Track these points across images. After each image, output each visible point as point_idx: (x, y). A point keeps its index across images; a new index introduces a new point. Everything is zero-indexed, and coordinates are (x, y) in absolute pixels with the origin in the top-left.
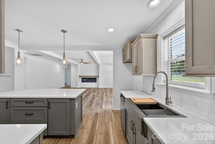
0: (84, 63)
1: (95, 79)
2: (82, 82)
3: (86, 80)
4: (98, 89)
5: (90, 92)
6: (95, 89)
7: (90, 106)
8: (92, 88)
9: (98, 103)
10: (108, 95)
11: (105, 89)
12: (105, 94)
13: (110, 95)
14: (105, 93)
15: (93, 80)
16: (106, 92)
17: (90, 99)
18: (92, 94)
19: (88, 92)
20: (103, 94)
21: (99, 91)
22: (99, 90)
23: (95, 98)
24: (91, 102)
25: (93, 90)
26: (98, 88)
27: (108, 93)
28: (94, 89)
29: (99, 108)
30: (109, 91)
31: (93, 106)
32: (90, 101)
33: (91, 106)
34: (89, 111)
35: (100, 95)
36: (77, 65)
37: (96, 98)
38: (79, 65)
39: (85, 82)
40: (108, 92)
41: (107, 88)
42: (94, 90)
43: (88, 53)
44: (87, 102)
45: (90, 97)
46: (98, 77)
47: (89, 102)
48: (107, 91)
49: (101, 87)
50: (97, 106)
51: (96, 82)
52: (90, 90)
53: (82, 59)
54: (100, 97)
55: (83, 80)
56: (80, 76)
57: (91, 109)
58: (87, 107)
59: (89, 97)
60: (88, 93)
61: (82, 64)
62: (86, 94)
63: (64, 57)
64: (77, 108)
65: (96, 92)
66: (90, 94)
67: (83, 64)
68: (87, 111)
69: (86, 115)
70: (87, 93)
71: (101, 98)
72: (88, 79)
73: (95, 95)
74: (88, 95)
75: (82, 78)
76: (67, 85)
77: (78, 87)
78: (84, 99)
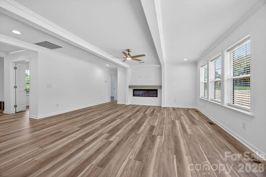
1: (156, 92)
2: (134, 95)
3: (141, 92)
5: (145, 116)
6: (154, 110)
8: (149, 107)
10: (188, 130)
11: (174, 109)
12: (178, 123)
13: (193, 128)
14: (177, 121)
15: (152, 92)
16: (179, 118)
18: (149, 122)
19: (142, 114)
21: (162, 113)
22: (162, 111)
23: (154, 138)
25: (151, 111)
26: (160, 107)
28: (152, 110)
37: (158, 139)
38: (129, 69)
42: (153, 112)
44: (130, 160)
45: (142, 133)
46: (161, 87)
48: (181, 116)
49: (166, 105)
51: (157, 97)
52: (146, 111)
53: (128, 51)
56: (130, 87)
59: (139, 132)
60: (141, 118)
62: (135, 122)
65: (156, 115)
66: (143, 122)
67: (130, 58)
70: (139, 118)
71: (173, 143)
73: (156, 125)
74: (139, 125)
75: (133, 89)
76: (115, 100)
77: (127, 104)
78: (127, 138)
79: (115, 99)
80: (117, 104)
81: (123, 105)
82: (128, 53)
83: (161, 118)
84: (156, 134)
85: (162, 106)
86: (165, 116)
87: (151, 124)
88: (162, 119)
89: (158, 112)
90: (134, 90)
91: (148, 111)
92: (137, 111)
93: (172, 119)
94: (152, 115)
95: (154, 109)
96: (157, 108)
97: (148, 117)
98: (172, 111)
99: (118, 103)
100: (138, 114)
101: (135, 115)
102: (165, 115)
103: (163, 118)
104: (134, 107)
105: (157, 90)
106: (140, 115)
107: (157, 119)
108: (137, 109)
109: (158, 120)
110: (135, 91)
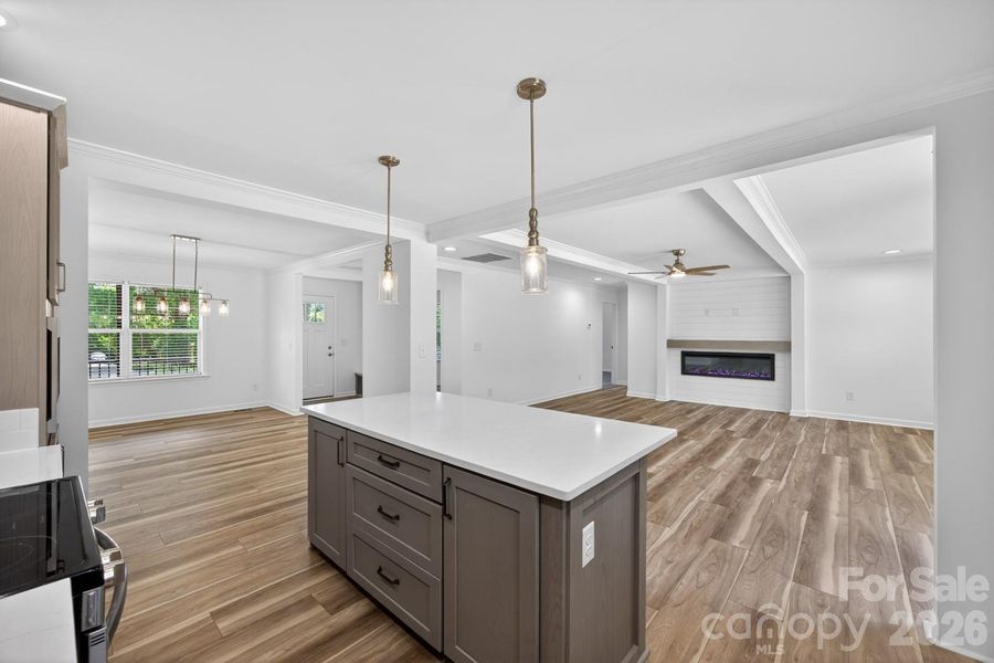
0: (688, 272)
1: (768, 361)
2: (685, 371)
3: (708, 362)
4: (785, 423)
6: (761, 422)
7: (714, 536)
8: (742, 411)
9: (781, 529)
10: (871, 482)
11: (842, 425)
12: (840, 464)
13: (893, 482)
14: (839, 459)
15: (756, 364)
16: (852, 452)
17: (718, 485)
18: (741, 449)
19: (716, 431)
20: (825, 462)
21: (789, 434)
22: (790, 428)
23: (754, 483)
24: (728, 507)
25: (748, 425)
26: (785, 416)
27: (866, 464)
28: (753, 421)
29: (786, 576)
30: (882, 454)
31: (736, 543)
32: (722, 498)
33: (721, 532)
34: (704, 576)
35: (799, 465)
36: (654, 287)
37: (767, 486)
38: (668, 287)
39: (703, 373)
40: (866, 453)
41: (863, 427)
42: (755, 428)
43: (703, 198)
44: (701, 502)
45: (722, 468)
46: (787, 346)
47: (714, 502)
48: (865, 446)
49: (807, 413)
50: (769, 550)
51: (772, 378)
52: (731, 422)
53: (677, 253)
54: (798, 486)
55: (690, 361)
56: (671, 344)
57: (721, 559)
58: (695, 538)
59: (715, 466)
60: (717, 440)
61: (679, 275)
62: (700, 446)
63: (530, 234)
64: (586, 560)
65: (765, 437)
66: (723, 450)
67: (683, 274)
68: (689, 565)
69: (675, 596)
70: (708, 439)
71: (808, 496)
72: (724, 360)
73: (763, 458)
74: (712, 452)
75: (682, 352)
76: (613, 382)
77: (660, 398)
78: (686, 474)
79: (615, 380)
80: (625, 396)
81: (645, 400)
82: (676, 257)
83: (781, 445)
84: (762, 476)
85: (794, 413)
86: (800, 441)
87: (750, 456)
88: (786, 446)
89: (774, 428)
90: (684, 355)
91: (736, 424)
92: (700, 422)
93: (824, 452)
94: (752, 437)
95: (759, 421)
96: (770, 418)
97: (736, 438)
98: (831, 430)
99: (630, 394)
100: (704, 428)
101: (696, 431)
102: (798, 439)
103: (790, 445)
104: (686, 409)
105: (774, 355)
106: (713, 432)
107: (767, 447)
108: (698, 415)
109: (769, 450)
110: (687, 358)
